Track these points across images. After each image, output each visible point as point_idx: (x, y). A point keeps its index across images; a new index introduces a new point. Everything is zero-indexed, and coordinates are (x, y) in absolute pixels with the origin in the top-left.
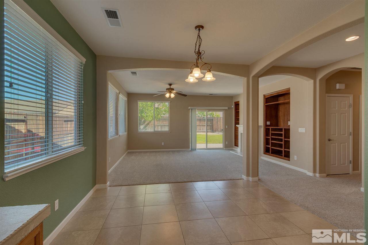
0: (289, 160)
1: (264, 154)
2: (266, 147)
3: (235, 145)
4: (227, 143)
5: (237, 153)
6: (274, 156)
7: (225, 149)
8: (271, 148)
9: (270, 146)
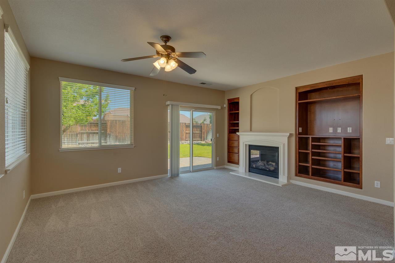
0: (361, 188)
1: (296, 175)
2: (299, 165)
3: (229, 162)
4: (218, 160)
5: (238, 173)
6: (319, 180)
7: (217, 169)
8: (312, 168)
9: (309, 165)
